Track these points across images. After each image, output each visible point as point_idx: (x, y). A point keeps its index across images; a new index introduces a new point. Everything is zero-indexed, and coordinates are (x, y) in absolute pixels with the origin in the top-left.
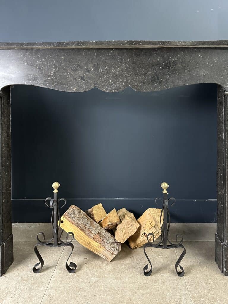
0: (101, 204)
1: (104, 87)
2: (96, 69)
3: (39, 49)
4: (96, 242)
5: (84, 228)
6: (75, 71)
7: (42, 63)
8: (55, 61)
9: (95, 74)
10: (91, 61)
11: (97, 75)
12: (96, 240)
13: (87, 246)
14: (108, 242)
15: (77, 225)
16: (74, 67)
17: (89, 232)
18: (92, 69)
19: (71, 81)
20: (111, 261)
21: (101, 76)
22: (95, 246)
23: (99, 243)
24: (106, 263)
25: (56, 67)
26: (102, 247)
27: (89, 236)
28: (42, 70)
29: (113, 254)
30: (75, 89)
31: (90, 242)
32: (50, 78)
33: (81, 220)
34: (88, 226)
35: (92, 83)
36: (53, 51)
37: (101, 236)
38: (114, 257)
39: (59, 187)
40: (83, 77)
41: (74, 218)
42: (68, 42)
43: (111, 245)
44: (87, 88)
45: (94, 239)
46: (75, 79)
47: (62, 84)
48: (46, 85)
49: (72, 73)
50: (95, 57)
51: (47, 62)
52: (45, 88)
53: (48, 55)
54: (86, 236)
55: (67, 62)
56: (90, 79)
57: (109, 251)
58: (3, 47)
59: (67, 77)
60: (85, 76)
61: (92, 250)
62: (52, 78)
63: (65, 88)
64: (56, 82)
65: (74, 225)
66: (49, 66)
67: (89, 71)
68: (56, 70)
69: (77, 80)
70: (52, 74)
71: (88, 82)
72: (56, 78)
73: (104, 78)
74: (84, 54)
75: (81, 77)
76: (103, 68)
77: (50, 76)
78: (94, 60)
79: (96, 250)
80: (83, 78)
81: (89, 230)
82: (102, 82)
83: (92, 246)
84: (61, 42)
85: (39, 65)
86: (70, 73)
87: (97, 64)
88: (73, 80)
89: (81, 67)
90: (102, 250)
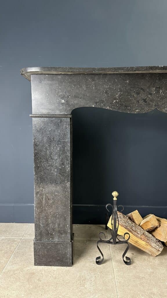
0: (137, 210)
1: (164, 108)
2: (158, 92)
3: (107, 74)
4: (144, 241)
5: (131, 230)
6: (138, 93)
7: (108, 87)
8: (121, 85)
9: (157, 97)
10: (154, 85)
11: (159, 97)
12: (143, 239)
13: (135, 244)
14: (153, 241)
15: (125, 227)
16: (138, 90)
17: (136, 233)
18: (154, 92)
19: (134, 103)
20: (156, 256)
21: (162, 98)
22: (142, 244)
23: (146, 242)
24: (151, 257)
25: (121, 91)
26: (149, 245)
27: (137, 236)
28: (109, 93)
29: (159, 251)
30: (138, 110)
31: (138, 241)
32: (115, 101)
33: (127, 223)
34: (134, 228)
35: (153, 105)
36: (119, 76)
37: (146, 236)
38: (160, 253)
39: (118, 196)
40: (145, 99)
41: (121, 221)
42: (137, 67)
43: (156, 243)
44: (148, 110)
45: (141, 239)
46: (138, 101)
47: (126, 106)
48: (111, 108)
49: (135, 96)
50: (157, 81)
51: (113, 86)
52: (110, 110)
53: (114, 79)
54: (134, 236)
55: (132, 86)
56: (151, 101)
57: (155, 248)
58: (78, 72)
59: (131, 100)
60: (147, 98)
61: (139, 247)
62: (117, 101)
63: (128, 109)
64: (120, 104)
65: (122, 227)
66: (115, 90)
67: (151, 94)
68: (121, 93)
69: (140, 102)
70: (117, 97)
71: (149, 104)
72: (120, 101)
73: (164, 100)
74: (147, 78)
75: (143, 99)
76: (164, 91)
77: (115, 99)
78: (156, 84)
79: (143, 247)
80: (145, 101)
81: (135, 232)
82: (163, 104)
83: (140, 244)
84: (130, 67)
85: (106, 89)
86: (133, 96)
87: (159, 87)
88: (136, 102)
89: (144, 90)
90: (149, 247)
